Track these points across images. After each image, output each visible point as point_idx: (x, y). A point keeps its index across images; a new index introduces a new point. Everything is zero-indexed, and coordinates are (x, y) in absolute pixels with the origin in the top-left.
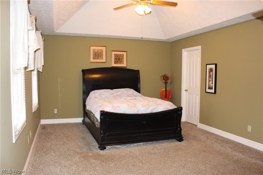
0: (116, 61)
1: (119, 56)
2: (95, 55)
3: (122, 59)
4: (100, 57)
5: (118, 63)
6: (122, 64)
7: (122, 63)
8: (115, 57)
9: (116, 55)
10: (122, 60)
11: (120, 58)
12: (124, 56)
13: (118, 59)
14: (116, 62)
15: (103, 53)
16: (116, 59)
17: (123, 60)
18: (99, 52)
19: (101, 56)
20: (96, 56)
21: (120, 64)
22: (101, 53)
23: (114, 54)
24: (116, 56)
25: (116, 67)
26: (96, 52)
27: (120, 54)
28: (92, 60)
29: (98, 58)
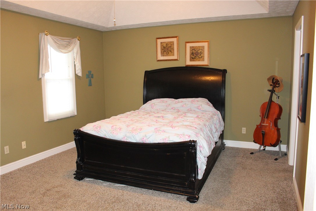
0: (192, 56)
1: (197, 49)
2: (163, 51)
3: (202, 53)
4: (170, 53)
5: (195, 60)
6: (202, 61)
7: (202, 59)
8: (190, 50)
9: (192, 48)
10: (201, 56)
11: (198, 52)
12: (204, 48)
13: (196, 54)
14: (192, 58)
15: (174, 47)
16: (192, 54)
17: (204, 54)
18: (169, 45)
19: (171, 51)
20: (165, 51)
21: (199, 60)
22: (171, 46)
23: (190, 47)
24: (193, 50)
25: (192, 65)
26: (165, 45)
27: (199, 47)
28: (160, 57)
29: (168, 54)
